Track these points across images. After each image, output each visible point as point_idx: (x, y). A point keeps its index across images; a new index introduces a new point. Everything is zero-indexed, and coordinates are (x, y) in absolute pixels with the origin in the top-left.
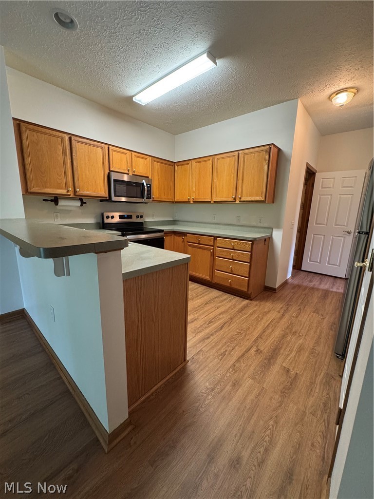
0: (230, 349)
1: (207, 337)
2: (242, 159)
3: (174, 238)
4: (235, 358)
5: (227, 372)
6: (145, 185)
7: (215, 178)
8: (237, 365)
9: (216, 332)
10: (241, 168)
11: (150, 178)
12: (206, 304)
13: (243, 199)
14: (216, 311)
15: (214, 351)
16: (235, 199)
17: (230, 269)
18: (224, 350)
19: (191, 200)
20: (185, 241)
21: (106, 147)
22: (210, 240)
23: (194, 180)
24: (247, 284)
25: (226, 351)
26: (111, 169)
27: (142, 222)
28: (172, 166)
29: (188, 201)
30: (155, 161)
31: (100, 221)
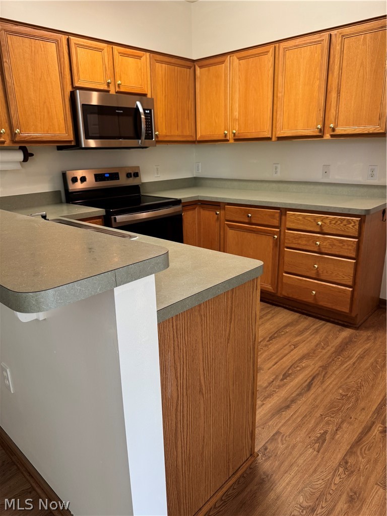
0: (331, 428)
1: (284, 405)
2: (338, 48)
3: (199, 213)
4: (345, 447)
5: (334, 475)
6: (141, 110)
7: (280, 89)
8: (351, 460)
9: (300, 394)
10: (337, 67)
11: (149, 96)
12: (271, 339)
13: (340, 130)
14: (292, 353)
15: (302, 433)
16: (322, 131)
17: (315, 272)
18: (322, 431)
19: (230, 137)
20: (222, 218)
21: (64, 38)
22: (272, 216)
23: (237, 96)
24: (349, 300)
25: (326, 432)
26: (77, 84)
27: (138, 185)
28: (189, 67)
29: (224, 138)
30: (157, 61)
31: (59, 187)
